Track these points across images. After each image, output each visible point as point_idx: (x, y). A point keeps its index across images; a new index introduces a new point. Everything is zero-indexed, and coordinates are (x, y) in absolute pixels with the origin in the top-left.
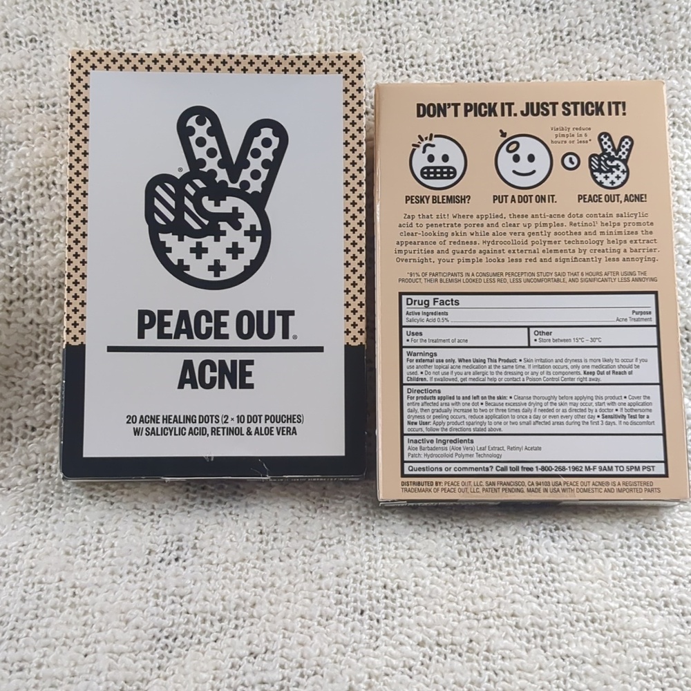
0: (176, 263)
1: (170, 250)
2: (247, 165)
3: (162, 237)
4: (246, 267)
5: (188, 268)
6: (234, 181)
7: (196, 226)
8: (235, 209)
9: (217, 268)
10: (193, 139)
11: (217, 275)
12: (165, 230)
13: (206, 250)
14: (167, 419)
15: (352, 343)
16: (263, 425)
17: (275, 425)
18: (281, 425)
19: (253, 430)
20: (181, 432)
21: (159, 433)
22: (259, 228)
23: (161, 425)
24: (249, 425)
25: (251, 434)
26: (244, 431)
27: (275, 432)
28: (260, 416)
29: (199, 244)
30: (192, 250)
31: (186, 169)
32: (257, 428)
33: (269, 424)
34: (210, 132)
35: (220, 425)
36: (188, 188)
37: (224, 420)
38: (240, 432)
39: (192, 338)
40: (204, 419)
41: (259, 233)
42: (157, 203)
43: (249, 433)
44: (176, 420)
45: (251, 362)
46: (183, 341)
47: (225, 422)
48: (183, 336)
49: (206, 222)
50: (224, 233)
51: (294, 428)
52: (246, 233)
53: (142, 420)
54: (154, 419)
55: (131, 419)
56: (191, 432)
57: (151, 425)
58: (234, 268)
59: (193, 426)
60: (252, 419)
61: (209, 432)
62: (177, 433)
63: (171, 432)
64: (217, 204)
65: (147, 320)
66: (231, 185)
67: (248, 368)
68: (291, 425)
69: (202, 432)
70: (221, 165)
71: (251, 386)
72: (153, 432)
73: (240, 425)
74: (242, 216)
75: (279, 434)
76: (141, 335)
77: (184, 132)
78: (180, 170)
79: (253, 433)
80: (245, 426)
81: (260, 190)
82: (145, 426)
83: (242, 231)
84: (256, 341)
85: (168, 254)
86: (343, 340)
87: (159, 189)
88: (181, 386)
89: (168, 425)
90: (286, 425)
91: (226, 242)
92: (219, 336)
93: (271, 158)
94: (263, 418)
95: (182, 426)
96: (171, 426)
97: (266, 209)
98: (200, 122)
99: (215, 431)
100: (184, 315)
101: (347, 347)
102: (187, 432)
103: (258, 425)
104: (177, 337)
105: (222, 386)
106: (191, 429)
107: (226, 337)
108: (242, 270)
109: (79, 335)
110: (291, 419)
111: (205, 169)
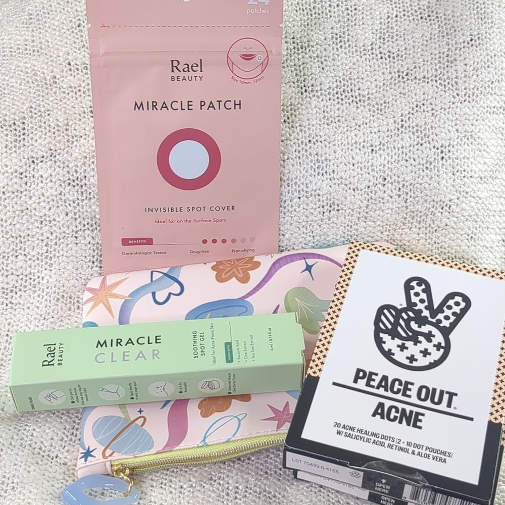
0: (387, 350)
1: (384, 343)
2: (443, 312)
3: (382, 335)
4: (430, 363)
5: (393, 354)
6: (433, 317)
7: (404, 335)
8: (430, 332)
9: (412, 359)
10: (412, 292)
11: (411, 362)
12: (384, 332)
13: (407, 348)
14: (360, 431)
15: (494, 421)
16: (424, 451)
17: (432, 454)
18: (436, 455)
19: (416, 453)
20: (368, 441)
21: (353, 437)
22: (443, 344)
23: (355, 433)
24: (414, 449)
25: (414, 454)
26: (410, 451)
27: (431, 457)
28: (423, 446)
29: (403, 344)
30: (398, 346)
31: (405, 305)
32: (419, 452)
33: (428, 452)
34: (423, 291)
35: (395, 443)
36: (404, 315)
37: (398, 441)
38: (407, 451)
39: (387, 391)
40: (384, 437)
41: (442, 347)
42: (383, 318)
43: (413, 453)
44: (366, 433)
45: (423, 415)
46: (381, 391)
47: (398, 443)
48: (382, 389)
49: (410, 334)
50: (420, 342)
51: (445, 459)
52: (435, 346)
53: (344, 427)
54: (352, 429)
55: (337, 425)
56: (374, 442)
57: (349, 432)
58: (422, 361)
59: (377, 439)
60: (417, 446)
61: (386, 445)
62: (365, 440)
63: (361, 438)
64: (420, 327)
65: (361, 374)
66: (430, 319)
67: (420, 417)
68: (444, 457)
69: (382, 444)
70: (426, 308)
71: (420, 428)
72: (350, 436)
73: (408, 447)
74: (434, 336)
75: (434, 459)
76: (355, 381)
77: (408, 287)
78: (401, 305)
79: (416, 454)
80: (411, 449)
81: (448, 326)
82: (345, 431)
83: (432, 344)
84: (428, 404)
85: (383, 345)
86: (488, 418)
87: (386, 311)
88: (374, 415)
89: (360, 434)
90: (439, 456)
91: (421, 347)
92: (404, 394)
93: (459, 312)
94: (424, 448)
95: (369, 437)
96: (362, 435)
97: (450, 337)
98: (419, 285)
99: (390, 446)
100: (385, 378)
101: (490, 422)
102: (372, 441)
103: (420, 450)
104: (378, 388)
105: (400, 422)
106: (375, 440)
107: (410, 396)
108: (427, 364)
109: (317, 371)
110: (444, 453)
111: (416, 308)
